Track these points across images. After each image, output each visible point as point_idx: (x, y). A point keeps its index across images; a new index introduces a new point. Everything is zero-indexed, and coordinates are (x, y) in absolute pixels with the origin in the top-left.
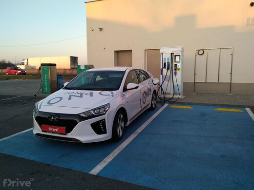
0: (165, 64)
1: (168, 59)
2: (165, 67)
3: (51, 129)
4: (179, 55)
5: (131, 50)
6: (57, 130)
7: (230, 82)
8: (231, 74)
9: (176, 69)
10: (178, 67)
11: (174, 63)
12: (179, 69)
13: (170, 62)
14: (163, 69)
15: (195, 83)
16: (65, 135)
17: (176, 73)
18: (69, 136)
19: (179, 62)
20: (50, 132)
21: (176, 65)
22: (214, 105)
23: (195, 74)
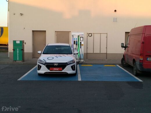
0: (75, 41)
1: (76, 39)
2: (74, 44)
3: (55, 69)
4: (83, 37)
5: (46, 31)
6: (58, 69)
7: (106, 53)
8: (106, 48)
9: (81, 45)
10: (82, 44)
11: (80, 42)
12: (82, 45)
13: (78, 41)
14: (74, 45)
15: (87, 53)
16: (62, 71)
17: (81, 47)
18: (63, 71)
19: (83, 41)
20: (54, 70)
21: (81, 43)
22: (102, 64)
23: (87, 48)
